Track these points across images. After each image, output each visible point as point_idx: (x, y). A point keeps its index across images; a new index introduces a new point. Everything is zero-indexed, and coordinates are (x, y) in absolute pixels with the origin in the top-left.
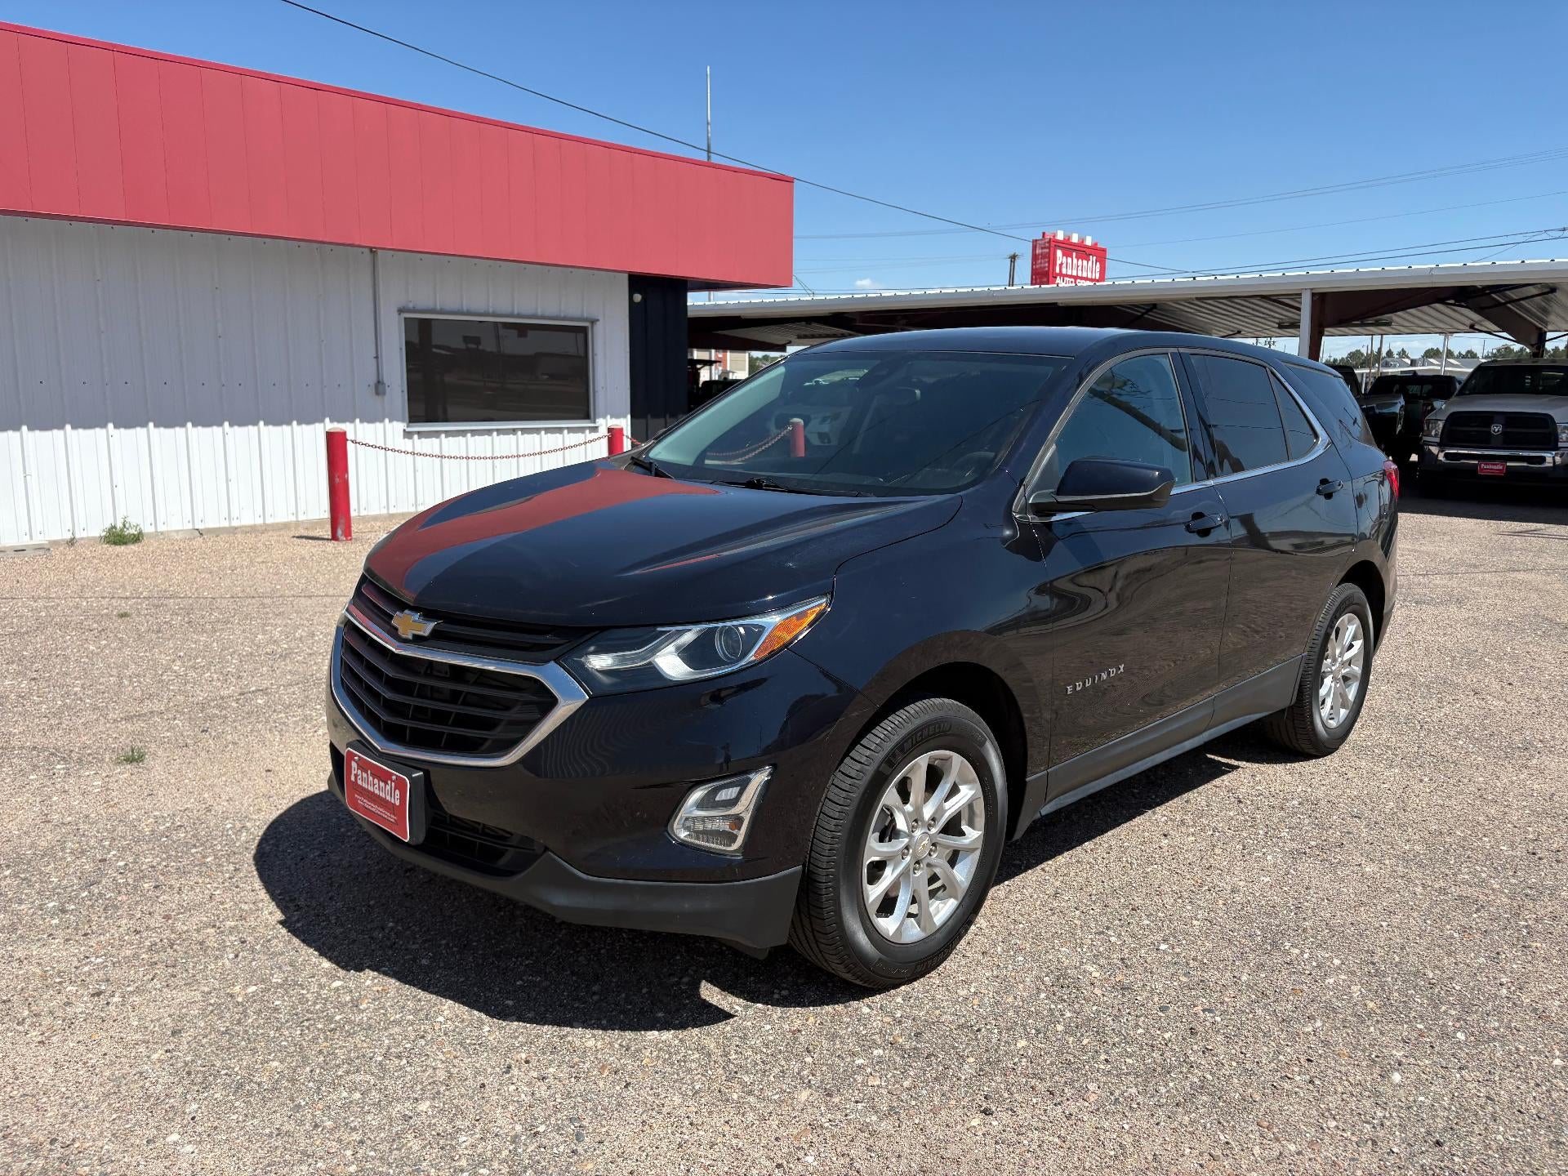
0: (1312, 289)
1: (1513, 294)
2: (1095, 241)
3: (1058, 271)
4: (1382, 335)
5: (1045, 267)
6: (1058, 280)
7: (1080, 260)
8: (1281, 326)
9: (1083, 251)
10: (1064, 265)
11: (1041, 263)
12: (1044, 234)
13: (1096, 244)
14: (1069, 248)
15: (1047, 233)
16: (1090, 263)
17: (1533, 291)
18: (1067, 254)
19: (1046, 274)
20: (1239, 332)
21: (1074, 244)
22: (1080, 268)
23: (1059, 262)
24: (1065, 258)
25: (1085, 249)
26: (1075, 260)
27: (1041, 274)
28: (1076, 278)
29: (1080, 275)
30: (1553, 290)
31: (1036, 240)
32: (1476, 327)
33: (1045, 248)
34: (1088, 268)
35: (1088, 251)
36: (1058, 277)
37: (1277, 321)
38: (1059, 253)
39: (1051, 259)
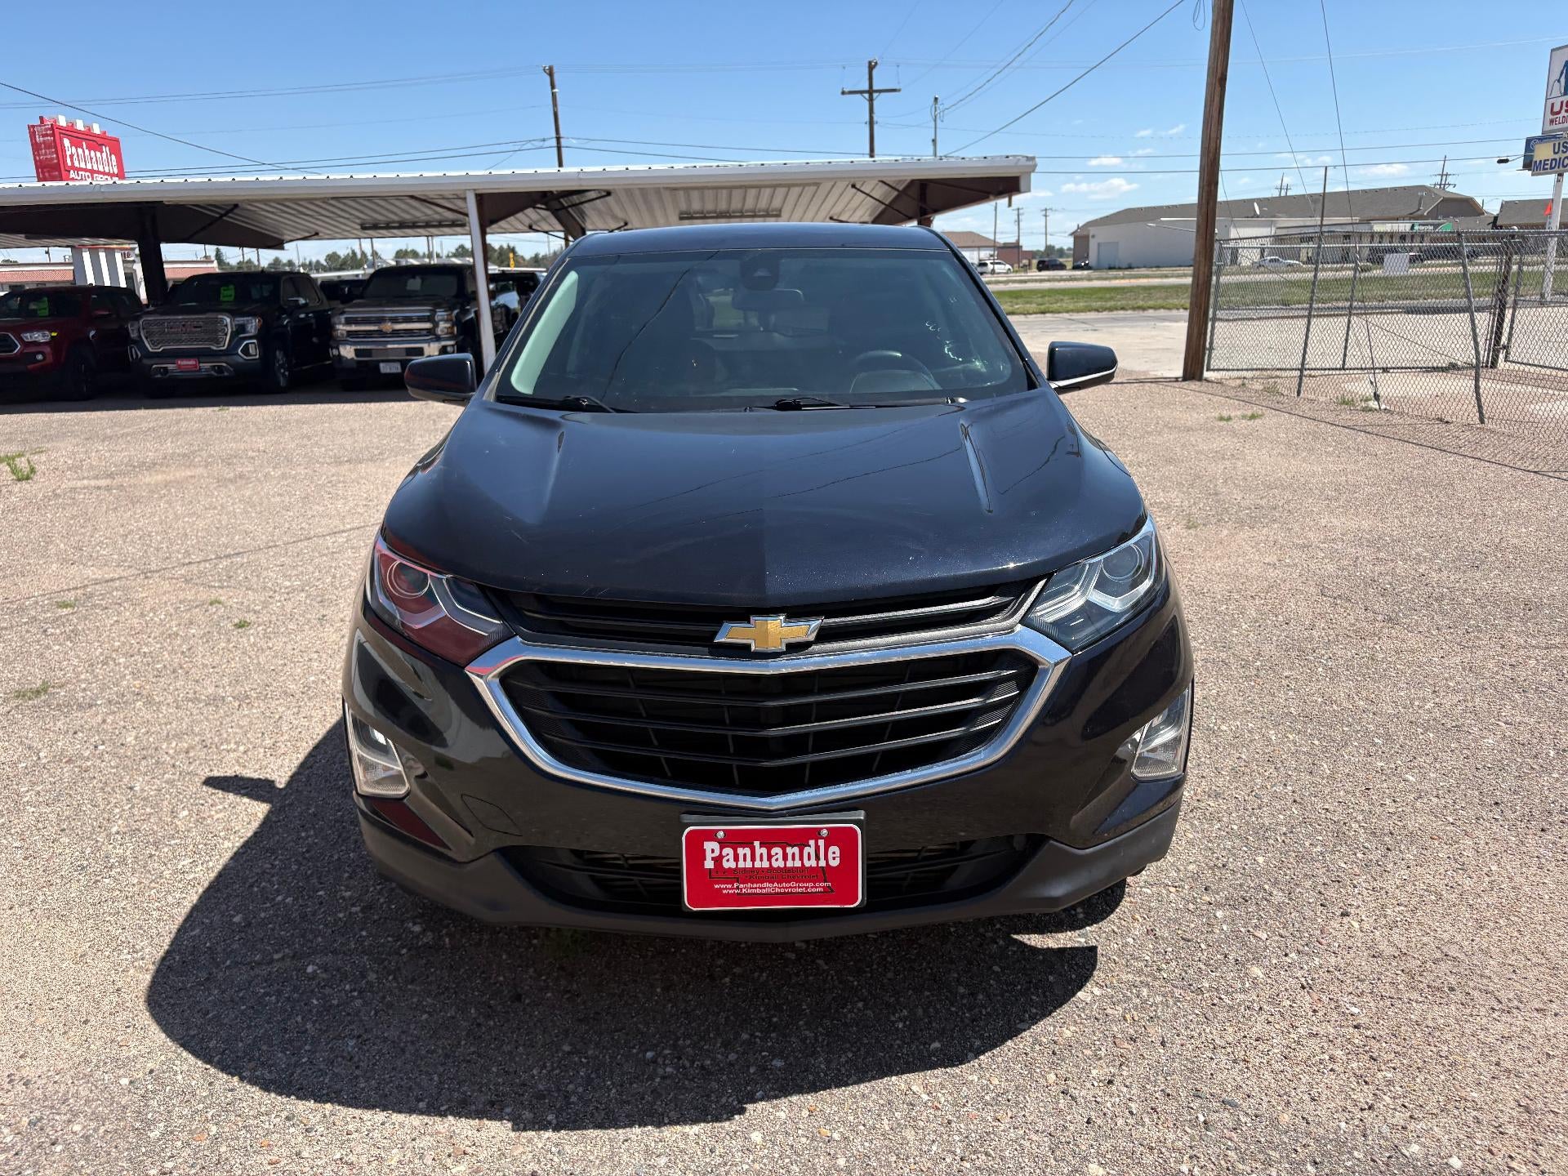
0: (475, 190)
1: (575, 199)
2: (103, 130)
3: (69, 163)
4: (427, 236)
5: (52, 159)
6: (72, 174)
7: (92, 152)
8: (364, 228)
9: (95, 142)
10: (75, 156)
11: (46, 154)
12: (41, 118)
13: (105, 133)
14: (78, 138)
15: (46, 118)
16: (104, 155)
17: (592, 195)
18: (76, 144)
19: (57, 167)
20: (317, 234)
21: (79, 132)
22: (94, 160)
23: (68, 153)
24: (74, 148)
25: (94, 139)
26: (87, 152)
27: (50, 167)
28: (92, 172)
29: (95, 168)
30: (609, 194)
31: (33, 126)
32: (534, 227)
33: (47, 135)
34: (103, 160)
35: (100, 141)
36: (72, 172)
37: (358, 221)
38: (66, 142)
39: (59, 148)
